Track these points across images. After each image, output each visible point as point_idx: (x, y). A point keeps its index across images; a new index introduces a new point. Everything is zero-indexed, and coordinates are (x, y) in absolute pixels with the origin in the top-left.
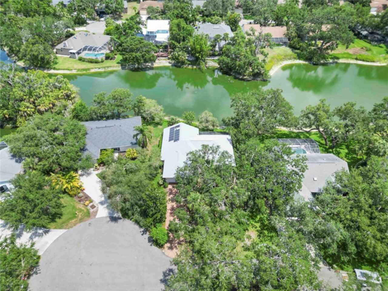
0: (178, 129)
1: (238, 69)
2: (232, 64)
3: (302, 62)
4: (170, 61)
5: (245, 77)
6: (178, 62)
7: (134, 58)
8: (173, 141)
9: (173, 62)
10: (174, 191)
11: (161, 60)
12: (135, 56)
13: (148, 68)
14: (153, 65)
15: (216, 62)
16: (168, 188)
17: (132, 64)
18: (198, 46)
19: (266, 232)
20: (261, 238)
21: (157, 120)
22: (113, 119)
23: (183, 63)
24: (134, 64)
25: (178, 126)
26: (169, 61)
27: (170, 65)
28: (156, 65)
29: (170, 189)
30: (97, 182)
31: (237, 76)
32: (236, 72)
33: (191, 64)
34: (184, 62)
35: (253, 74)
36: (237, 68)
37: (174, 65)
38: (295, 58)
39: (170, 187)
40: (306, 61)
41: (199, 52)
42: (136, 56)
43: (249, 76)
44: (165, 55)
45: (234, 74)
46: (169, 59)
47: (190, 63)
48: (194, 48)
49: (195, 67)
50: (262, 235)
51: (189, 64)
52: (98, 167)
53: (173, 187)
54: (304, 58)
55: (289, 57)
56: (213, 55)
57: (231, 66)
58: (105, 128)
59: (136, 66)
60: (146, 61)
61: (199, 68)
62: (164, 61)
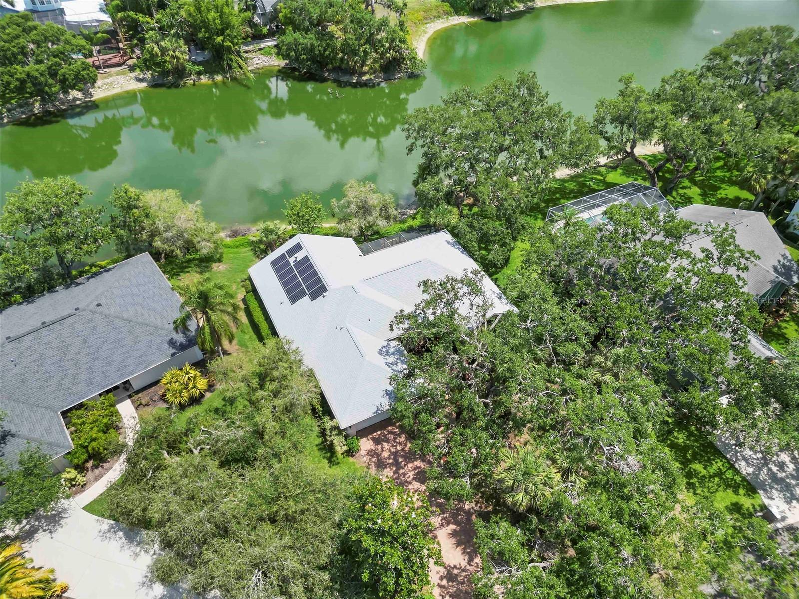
0: (300, 255)
1: (342, 59)
2: (325, 50)
3: (465, 20)
4: (138, 73)
5: (364, 78)
6: (165, 73)
7: (23, 82)
8: (306, 299)
9: (149, 75)
10: (385, 454)
11: (110, 75)
12: (24, 76)
13: (78, 106)
14: (92, 96)
15: (270, 54)
16: (363, 452)
17: (21, 106)
18: (212, 15)
19: (697, 466)
20: (699, 491)
21: (205, 248)
22: (51, 289)
23: (180, 73)
24: (28, 104)
25: (298, 247)
26: (133, 75)
27: (144, 85)
28: (98, 94)
29: (371, 453)
30: (104, 535)
31: (344, 79)
32: (337, 70)
33: (206, 72)
34: (184, 69)
35: (381, 66)
36: (340, 55)
37: (155, 85)
38: (448, 14)
39: (365, 444)
40: (474, 18)
41: (221, 32)
42: (28, 75)
43: (373, 71)
44: (116, 60)
45: (332, 76)
46: (132, 69)
47: (201, 68)
48: (203, 22)
49: (219, 78)
50: (694, 480)
51: (199, 74)
52: (81, 479)
53: (377, 441)
54: (468, 9)
55: (435, 13)
56: (258, 37)
57: (321, 55)
58: (44, 332)
59: (37, 108)
60: (66, 86)
61: (234, 79)
62: (121, 79)
